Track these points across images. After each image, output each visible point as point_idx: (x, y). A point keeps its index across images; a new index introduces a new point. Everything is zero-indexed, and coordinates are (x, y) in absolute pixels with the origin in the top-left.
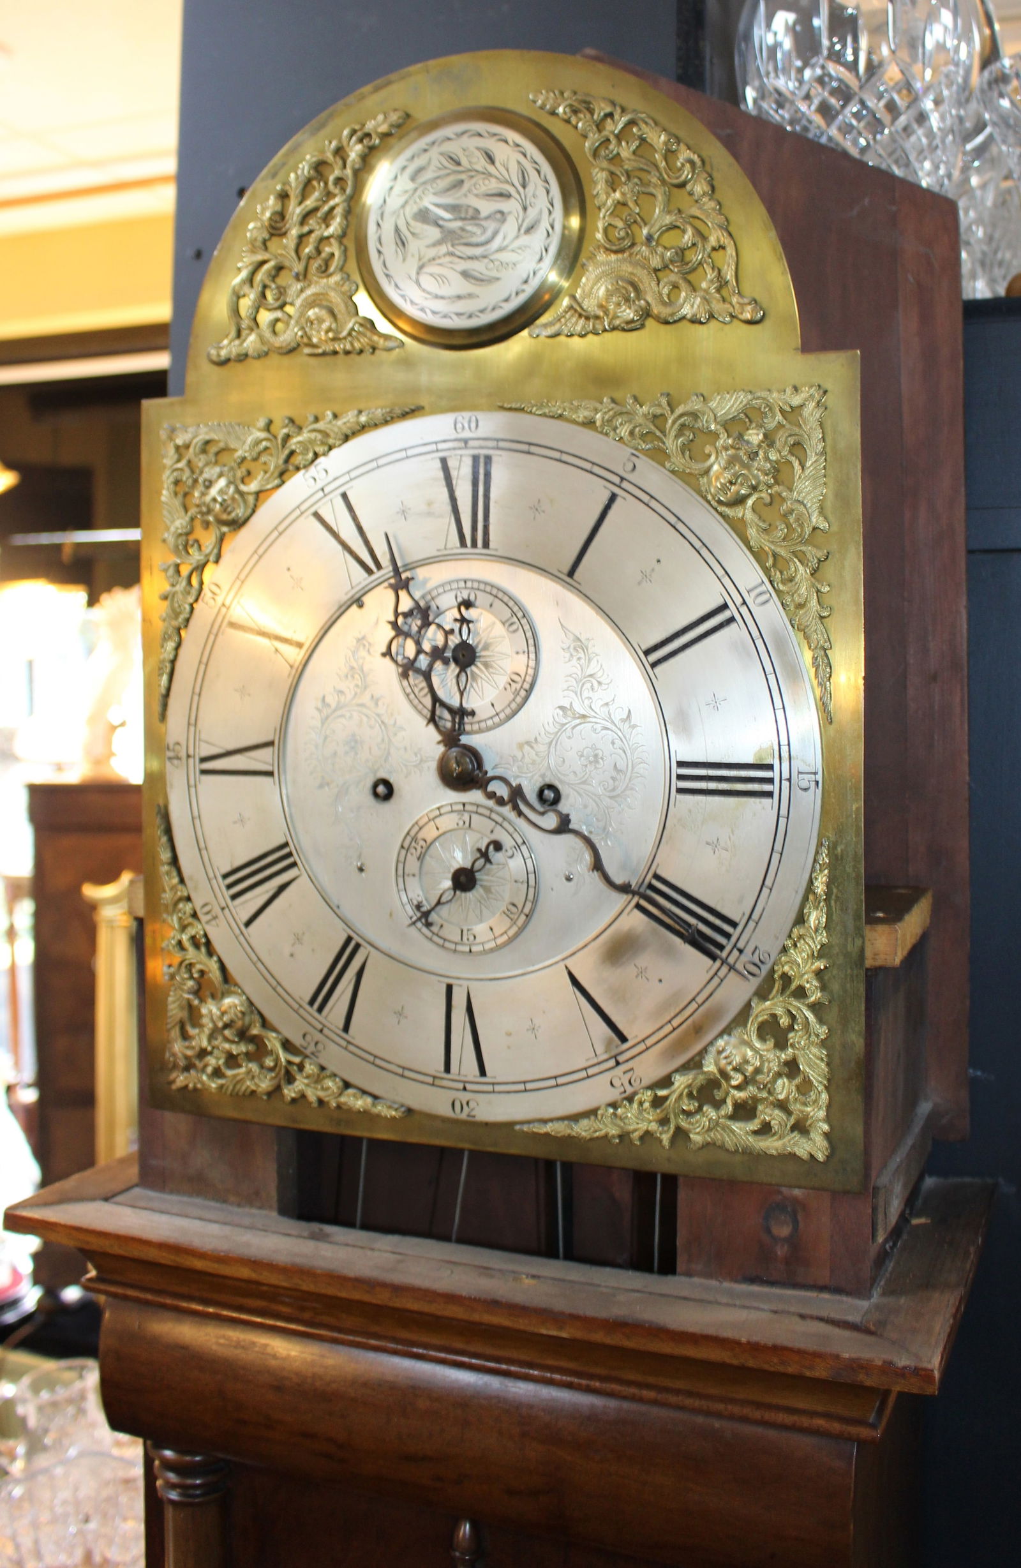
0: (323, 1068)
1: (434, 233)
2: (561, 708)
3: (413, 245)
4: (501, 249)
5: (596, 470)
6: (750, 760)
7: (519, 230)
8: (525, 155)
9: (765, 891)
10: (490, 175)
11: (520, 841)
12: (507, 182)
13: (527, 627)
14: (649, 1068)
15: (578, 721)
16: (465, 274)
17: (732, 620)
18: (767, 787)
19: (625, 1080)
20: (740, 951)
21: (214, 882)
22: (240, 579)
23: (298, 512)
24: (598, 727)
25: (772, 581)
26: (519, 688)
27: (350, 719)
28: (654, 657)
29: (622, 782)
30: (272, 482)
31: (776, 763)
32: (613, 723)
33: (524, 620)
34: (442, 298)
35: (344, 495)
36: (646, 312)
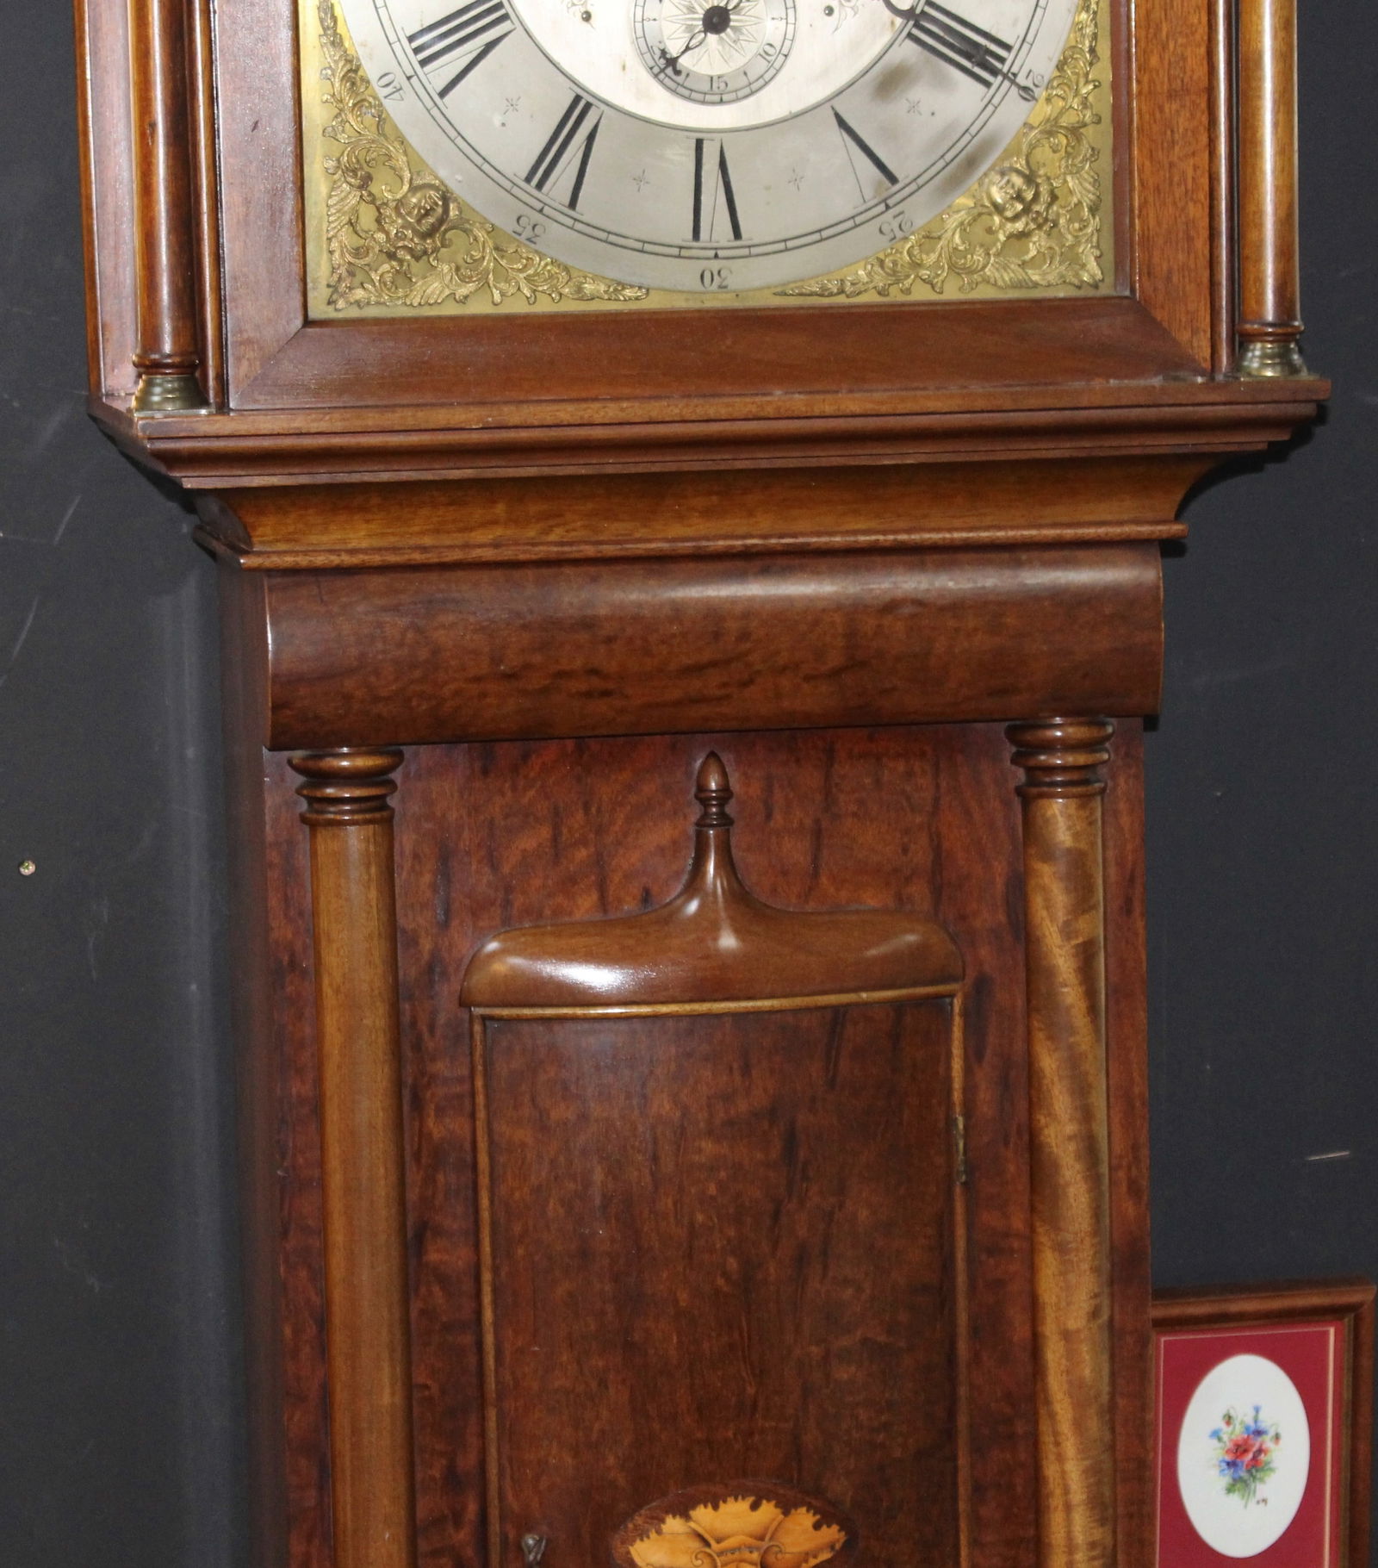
0: (542, 256)
9: (1039, 11)
14: (919, 210)
19: (895, 225)
20: (1015, 75)
21: (397, 47)
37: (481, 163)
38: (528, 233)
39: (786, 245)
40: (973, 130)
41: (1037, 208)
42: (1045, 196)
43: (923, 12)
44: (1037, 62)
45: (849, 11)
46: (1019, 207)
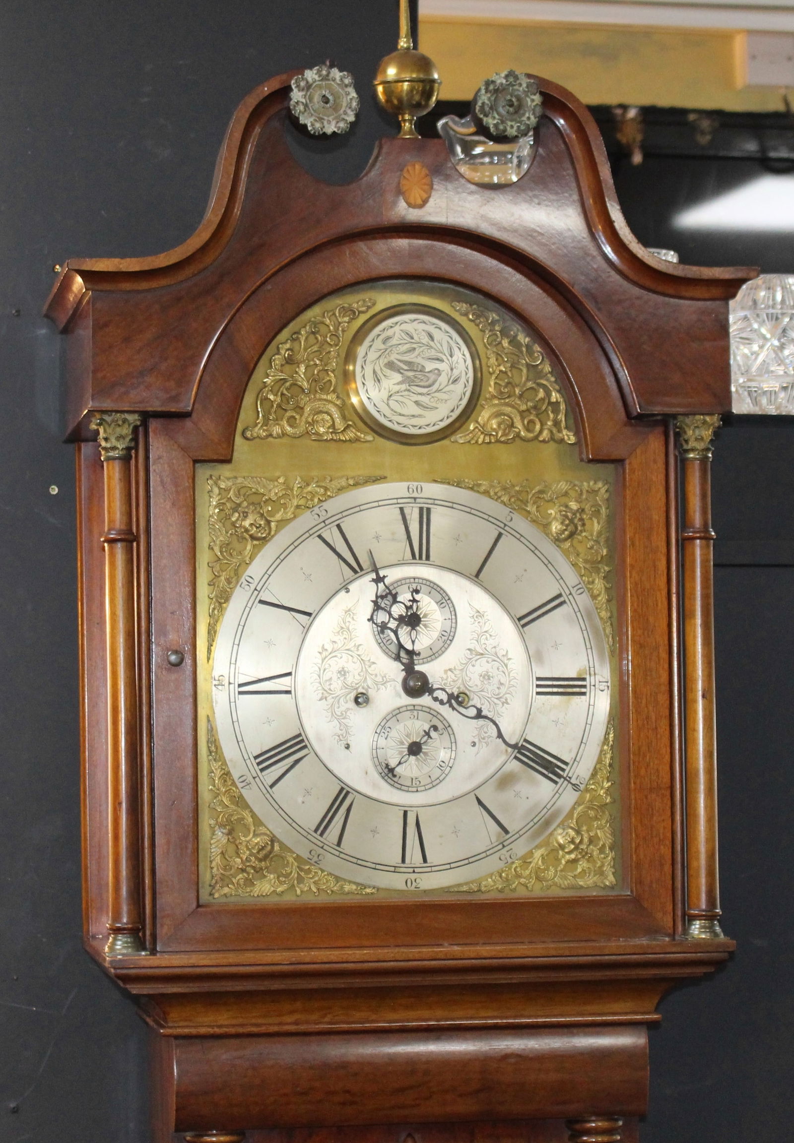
0: (323, 871)
1: (398, 377)
2: (469, 649)
3: (385, 383)
4: (438, 391)
5: (491, 519)
6: (574, 675)
7: (449, 381)
8: (451, 338)
9: (583, 745)
10: (432, 347)
11: (447, 725)
12: (441, 353)
13: (451, 605)
14: (520, 848)
15: (478, 657)
16: (417, 403)
17: (563, 603)
18: (583, 690)
19: (508, 855)
20: (570, 778)
21: (248, 761)
22: (268, 574)
23: (307, 535)
24: (490, 660)
25: (584, 582)
26: (447, 638)
27: (341, 658)
28: (523, 622)
29: (503, 690)
30: (290, 515)
31: (588, 677)
32: (498, 658)
33: (448, 602)
34: (403, 415)
35: (338, 526)
36: (518, 435)
37: (292, 822)
38: (315, 859)
39: (450, 866)
40: (548, 807)
41: (582, 847)
42: (586, 840)
43: (522, 745)
44: (582, 770)
45: (484, 745)
46: (572, 846)
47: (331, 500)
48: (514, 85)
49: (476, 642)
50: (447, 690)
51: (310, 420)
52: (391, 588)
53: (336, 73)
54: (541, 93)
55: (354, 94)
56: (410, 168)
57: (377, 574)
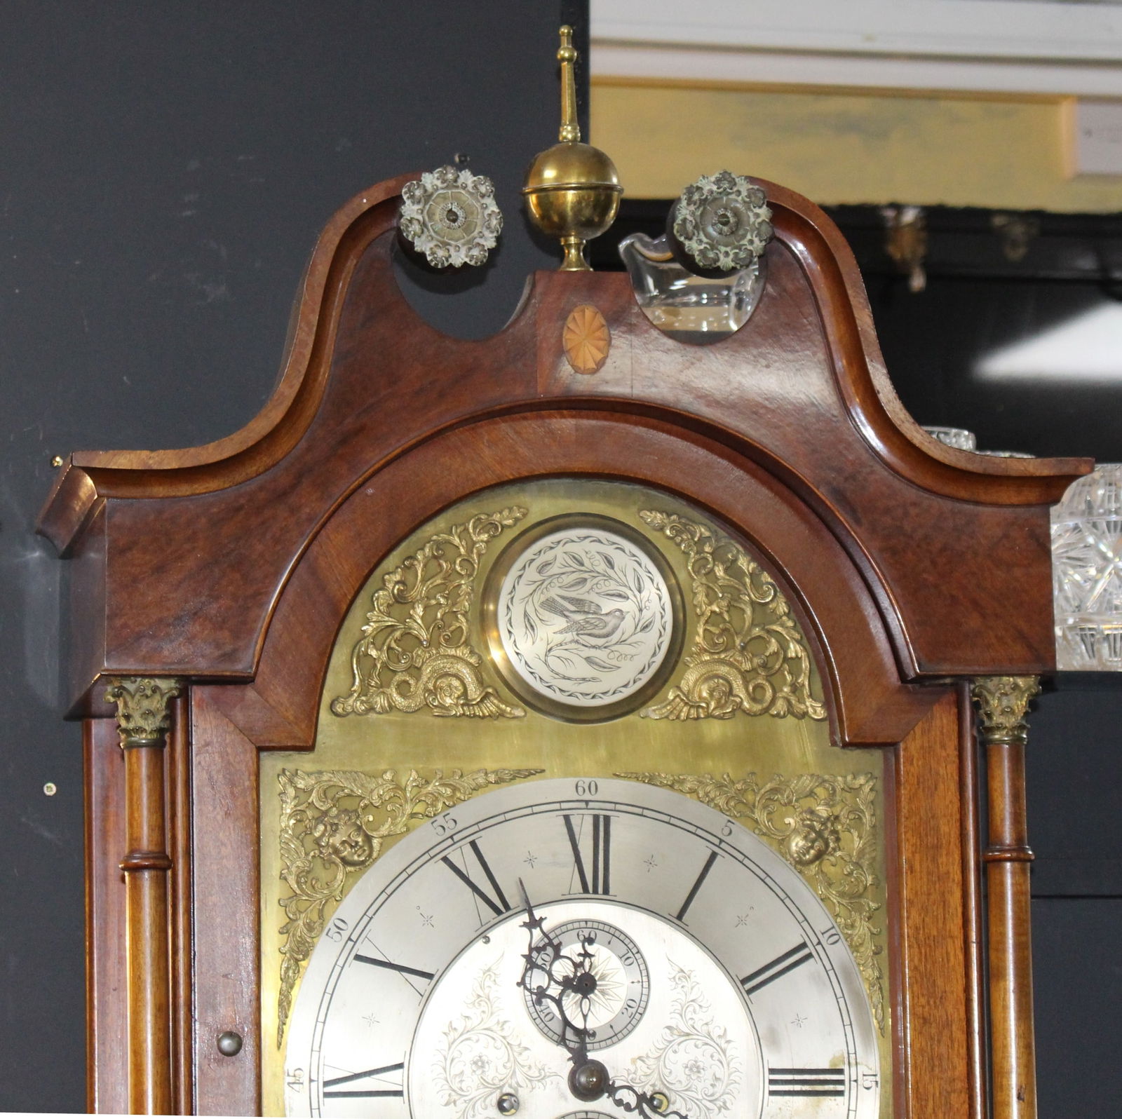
1: (561, 623)
2: (669, 1028)
3: (542, 631)
4: (620, 642)
5: (699, 832)
6: (826, 1066)
7: (636, 628)
8: (640, 565)
10: (610, 578)
12: (626, 586)
13: (640, 961)
15: (683, 1038)
16: (588, 659)
17: (809, 956)
18: (839, 1088)
22: (368, 916)
23: (426, 857)
24: (699, 1043)
25: (839, 926)
26: (635, 1012)
27: (478, 1041)
28: (749, 985)
29: (720, 1088)
30: (400, 828)
31: (846, 1068)
32: (712, 1039)
33: (638, 956)
34: (569, 679)
35: (473, 844)
36: (739, 706)
47: (463, 804)
48: (730, 194)
49: (678, 1016)
50: (636, 1089)
51: (431, 686)
52: (552, 936)
53: (467, 177)
54: (770, 205)
55: (494, 208)
56: (576, 315)
57: (531, 915)
